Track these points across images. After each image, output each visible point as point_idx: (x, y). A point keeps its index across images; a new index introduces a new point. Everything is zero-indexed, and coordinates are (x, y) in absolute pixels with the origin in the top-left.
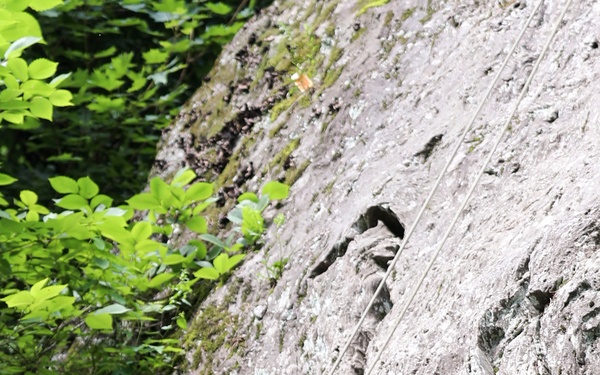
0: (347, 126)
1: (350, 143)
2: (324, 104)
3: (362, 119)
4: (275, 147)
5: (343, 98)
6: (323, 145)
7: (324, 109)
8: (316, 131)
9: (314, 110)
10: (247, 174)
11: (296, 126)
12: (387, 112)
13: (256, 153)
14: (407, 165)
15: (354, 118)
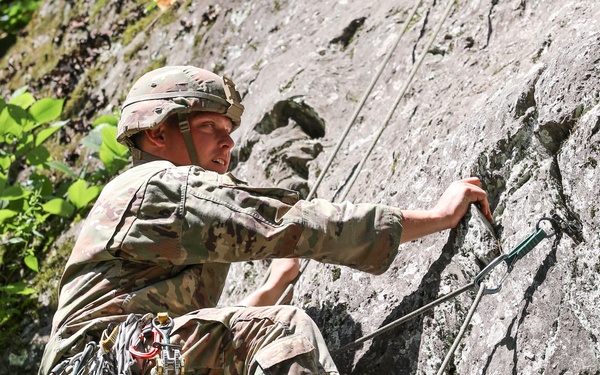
0: (229, 34)
1: (235, 53)
2: (194, 15)
3: (249, 23)
4: (133, 71)
5: (221, 5)
6: (198, 59)
7: (195, 20)
8: (186, 47)
9: (183, 23)
10: (98, 104)
11: (159, 45)
12: (281, 13)
13: (108, 81)
14: (322, 53)
15: (238, 24)
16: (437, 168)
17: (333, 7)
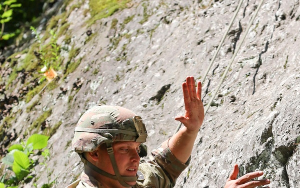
0: (89, 95)
2: (68, 84)
3: (101, 89)
4: (32, 118)
5: (84, 78)
6: (71, 110)
7: (69, 87)
8: (64, 103)
9: (62, 89)
10: (11, 138)
11: (47, 102)
12: (120, 82)
13: (17, 124)
14: (145, 106)
15: (95, 89)
16: (214, 174)
17: (151, 78)
